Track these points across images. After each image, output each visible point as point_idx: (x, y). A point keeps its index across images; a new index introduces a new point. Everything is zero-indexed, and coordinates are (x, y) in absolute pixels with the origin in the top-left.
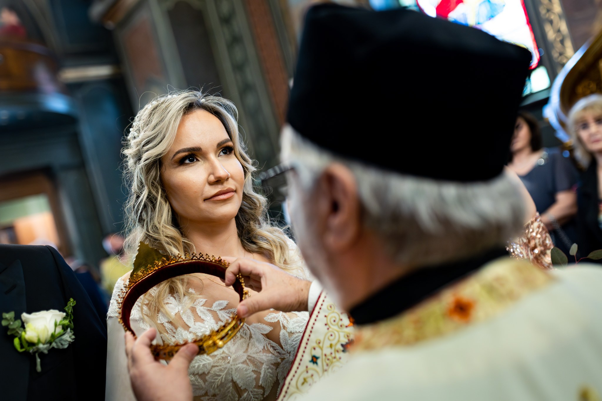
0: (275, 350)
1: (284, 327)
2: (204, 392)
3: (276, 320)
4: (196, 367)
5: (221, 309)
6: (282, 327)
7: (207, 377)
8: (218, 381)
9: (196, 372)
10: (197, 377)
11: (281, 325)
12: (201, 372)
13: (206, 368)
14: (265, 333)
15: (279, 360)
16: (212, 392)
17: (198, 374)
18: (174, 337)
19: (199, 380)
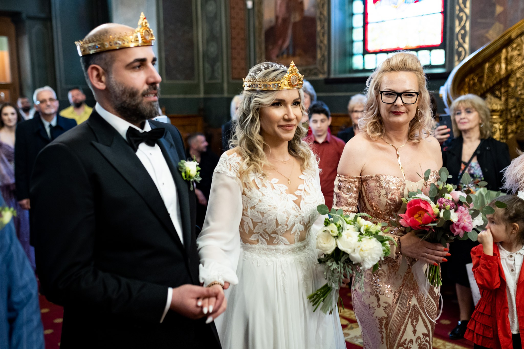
0: (297, 209)
1: (303, 199)
2: (260, 221)
3: (300, 195)
4: (260, 208)
5: (275, 183)
6: (302, 199)
7: (264, 215)
8: (270, 218)
9: (259, 211)
10: (259, 213)
11: (302, 198)
12: (262, 211)
13: (265, 210)
14: (294, 200)
15: (298, 215)
16: (265, 222)
17: (260, 212)
18: (250, 191)
19: (260, 215)
